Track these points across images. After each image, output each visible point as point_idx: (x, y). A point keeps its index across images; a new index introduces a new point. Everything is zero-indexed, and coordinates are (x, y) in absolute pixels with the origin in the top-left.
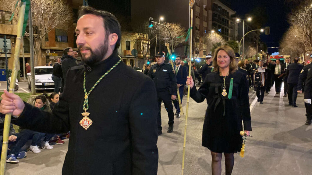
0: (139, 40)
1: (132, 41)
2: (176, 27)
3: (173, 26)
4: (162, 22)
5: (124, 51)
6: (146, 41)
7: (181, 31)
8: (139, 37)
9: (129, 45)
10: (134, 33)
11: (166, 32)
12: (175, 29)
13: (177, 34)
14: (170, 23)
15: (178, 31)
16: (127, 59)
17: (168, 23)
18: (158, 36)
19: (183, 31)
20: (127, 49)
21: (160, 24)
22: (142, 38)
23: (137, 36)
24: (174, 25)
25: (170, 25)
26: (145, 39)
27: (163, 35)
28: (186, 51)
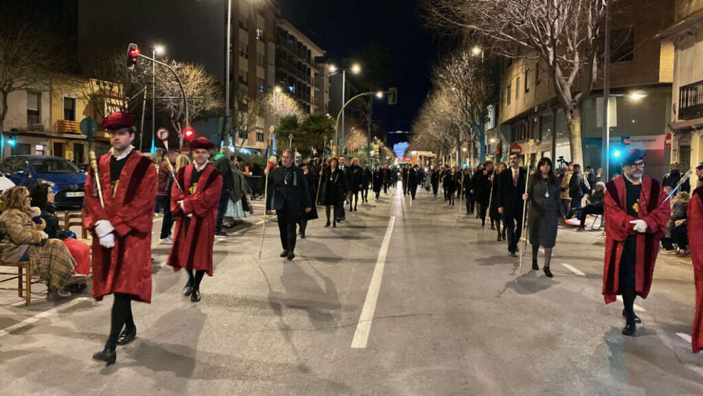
0: (100, 96)
1: (80, 98)
2: (194, 72)
3: (187, 70)
4: (158, 58)
5: (58, 121)
6: (117, 101)
7: (206, 81)
8: (101, 89)
9: (70, 108)
10: (88, 78)
11: (169, 81)
12: (192, 77)
13: (197, 88)
14: (178, 61)
15: (198, 81)
16: (67, 143)
17: (174, 61)
18: (150, 89)
19: (211, 83)
20: (66, 118)
21: (153, 59)
22: (108, 93)
23: (93, 87)
24: (188, 67)
25: (180, 65)
26: (115, 95)
27: (161, 89)
28: (224, 130)
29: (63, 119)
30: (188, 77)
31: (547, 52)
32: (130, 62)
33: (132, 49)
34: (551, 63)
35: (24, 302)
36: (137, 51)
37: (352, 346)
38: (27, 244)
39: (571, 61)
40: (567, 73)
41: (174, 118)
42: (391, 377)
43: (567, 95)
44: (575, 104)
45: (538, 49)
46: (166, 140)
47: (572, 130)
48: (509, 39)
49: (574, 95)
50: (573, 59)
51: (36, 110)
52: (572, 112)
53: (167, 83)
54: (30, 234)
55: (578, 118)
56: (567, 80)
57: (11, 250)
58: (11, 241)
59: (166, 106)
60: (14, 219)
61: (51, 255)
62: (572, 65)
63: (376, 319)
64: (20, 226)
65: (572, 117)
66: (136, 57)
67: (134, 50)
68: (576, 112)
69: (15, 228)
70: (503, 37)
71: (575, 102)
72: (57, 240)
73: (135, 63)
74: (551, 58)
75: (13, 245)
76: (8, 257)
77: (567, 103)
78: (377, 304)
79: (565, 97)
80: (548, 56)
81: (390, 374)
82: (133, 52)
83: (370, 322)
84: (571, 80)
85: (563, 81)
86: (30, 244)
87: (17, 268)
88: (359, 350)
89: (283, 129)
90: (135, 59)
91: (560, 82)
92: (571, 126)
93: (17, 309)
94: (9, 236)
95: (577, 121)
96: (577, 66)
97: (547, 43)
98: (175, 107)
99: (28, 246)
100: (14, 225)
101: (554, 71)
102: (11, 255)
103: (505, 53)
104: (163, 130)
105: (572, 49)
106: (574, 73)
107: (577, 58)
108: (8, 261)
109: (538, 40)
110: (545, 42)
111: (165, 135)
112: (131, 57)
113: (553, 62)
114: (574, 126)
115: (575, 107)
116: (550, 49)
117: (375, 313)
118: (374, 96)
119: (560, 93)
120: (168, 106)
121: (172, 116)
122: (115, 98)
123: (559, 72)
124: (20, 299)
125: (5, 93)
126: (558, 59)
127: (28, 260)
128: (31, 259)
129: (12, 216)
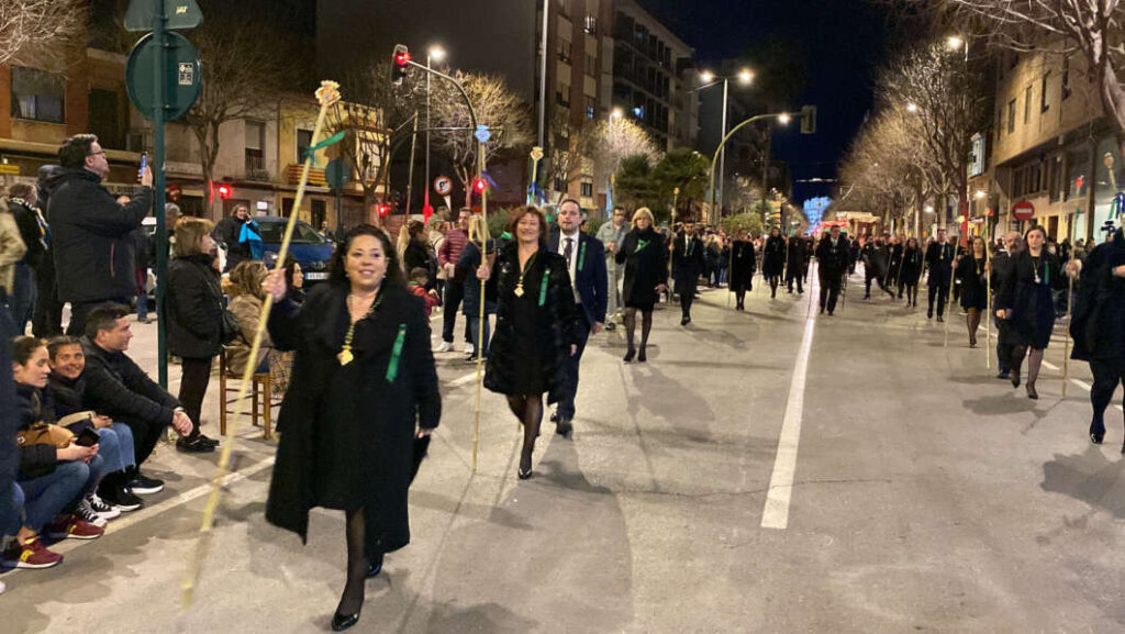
0: (349, 127)
2: (489, 88)
3: (478, 85)
4: (435, 67)
5: (289, 165)
6: (375, 134)
7: (507, 102)
8: (350, 116)
11: (451, 104)
12: (485, 96)
13: (493, 114)
14: (465, 71)
15: (495, 103)
17: (459, 72)
18: (422, 117)
19: (514, 106)
21: (428, 68)
22: (361, 123)
24: (479, 80)
25: (468, 78)
26: (371, 125)
27: (439, 115)
29: (296, 161)
30: (479, 95)
31: (1089, 40)
32: (397, 74)
33: (399, 54)
34: (1097, 59)
35: (260, 434)
36: (406, 56)
37: (764, 524)
38: (266, 347)
41: (458, 161)
42: (833, 578)
45: (1074, 35)
48: (1021, 19)
51: (258, 148)
53: (449, 107)
57: (244, 356)
58: (245, 342)
59: (446, 141)
60: (247, 310)
63: (798, 483)
66: (406, 66)
67: (403, 55)
69: (249, 323)
70: (1011, 17)
73: (404, 75)
74: (1098, 51)
75: (247, 348)
76: (240, 365)
78: (798, 461)
80: (1091, 48)
81: (832, 574)
82: (401, 58)
83: (789, 489)
86: (271, 348)
87: (251, 383)
88: (776, 532)
89: (624, 176)
90: (403, 70)
91: (1111, 92)
94: (242, 335)
97: (1091, 24)
98: (459, 143)
99: (267, 350)
100: (249, 319)
101: (1102, 74)
102: (245, 362)
103: (1013, 45)
104: (443, 180)
108: (239, 371)
109: (1074, 21)
110: (1086, 22)
111: (447, 187)
112: (398, 65)
113: (1100, 58)
116: (1096, 36)
117: (796, 474)
118: (774, 121)
119: (1112, 111)
120: (450, 142)
121: (455, 158)
122: (372, 130)
123: (1110, 75)
124: (255, 428)
125: (216, 125)
126: (1109, 53)
127: (268, 371)
128: (271, 369)
129: (244, 306)
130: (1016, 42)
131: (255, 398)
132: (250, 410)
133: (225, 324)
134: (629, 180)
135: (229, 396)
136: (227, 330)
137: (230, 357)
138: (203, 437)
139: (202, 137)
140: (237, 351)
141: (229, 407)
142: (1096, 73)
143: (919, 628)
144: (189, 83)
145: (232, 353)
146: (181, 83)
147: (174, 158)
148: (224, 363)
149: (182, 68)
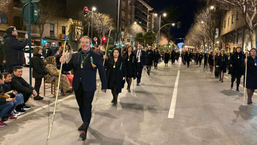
0: (74, 25)
2: (106, 17)
4: (94, 12)
5: (60, 34)
6: (80, 27)
7: (110, 20)
8: (74, 23)
9: (64, 30)
11: (97, 20)
12: (105, 19)
13: (107, 23)
14: (100, 13)
15: (107, 20)
16: (63, 42)
18: (91, 23)
19: (112, 21)
20: (62, 33)
21: (92, 12)
22: (76, 24)
23: (71, 21)
24: (104, 15)
25: (101, 14)
27: (94, 23)
28: (117, 38)
29: (61, 33)
30: (104, 18)
31: (243, 7)
32: (85, 13)
33: (85, 9)
35: (53, 96)
36: (87, 9)
37: (168, 117)
38: (54, 76)
39: (253, 11)
40: (250, 16)
42: (184, 129)
43: (251, 24)
44: (254, 28)
45: (239, 6)
46: (96, 41)
47: (252, 38)
48: (227, 2)
49: (253, 24)
50: (254, 10)
51: (53, 30)
52: (252, 31)
53: (97, 21)
54: (56, 73)
55: (255, 33)
56: (251, 18)
57: (49, 78)
58: (50, 75)
59: (96, 29)
60: (50, 67)
61: (62, 80)
62: (253, 12)
63: (176, 108)
64: (52, 70)
65: (252, 33)
66: (87, 12)
67: (86, 9)
68: (254, 31)
69: (51, 70)
70: (225, 2)
71: (254, 27)
72: (64, 75)
73: (87, 14)
74: (245, 10)
75: (50, 76)
76: (48, 80)
77: (250, 27)
78: (176, 102)
79: (249, 25)
80: (243, 9)
81: (184, 128)
82: (86, 10)
83: (174, 109)
84: (252, 18)
85: (249, 19)
86: (56, 76)
87: (51, 84)
88: (171, 119)
89: (137, 37)
90: (86, 12)
91: (247, 19)
92: (252, 37)
93: (51, 98)
94: (49, 73)
95: (254, 35)
96: (255, 13)
97: (243, 3)
98: (99, 29)
99: (55, 77)
100: (51, 69)
101: (246, 15)
102: (50, 79)
103: (225, 8)
104: (95, 38)
105: (253, 6)
106: (254, 15)
107: (255, 10)
108: (48, 81)
109: (239, 3)
110: (242, 3)
111: (96, 40)
112: (85, 11)
113: (245, 11)
114: (253, 36)
115: (253, 29)
116: (244, 6)
117: (176, 106)
118: (171, 25)
119: (248, 24)
120: (97, 29)
121: (98, 33)
122: (79, 26)
123: (247, 15)
124: (52, 95)
125: (43, 25)
126: (247, 10)
127: (55, 81)
128: (56, 81)
129: (50, 66)
130: (226, 7)
131: (52, 88)
132: (51, 90)
133: (45, 71)
134: (138, 38)
135: (46, 87)
136: (45, 72)
137: (46, 78)
138: (40, 97)
139: (40, 28)
140: (48, 77)
141: (46, 90)
142: (244, 15)
143: (204, 141)
144: (37, 15)
145: (47, 77)
146: (35, 15)
147: (33, 32)
148: (45, 80)
149: (35, 11)
